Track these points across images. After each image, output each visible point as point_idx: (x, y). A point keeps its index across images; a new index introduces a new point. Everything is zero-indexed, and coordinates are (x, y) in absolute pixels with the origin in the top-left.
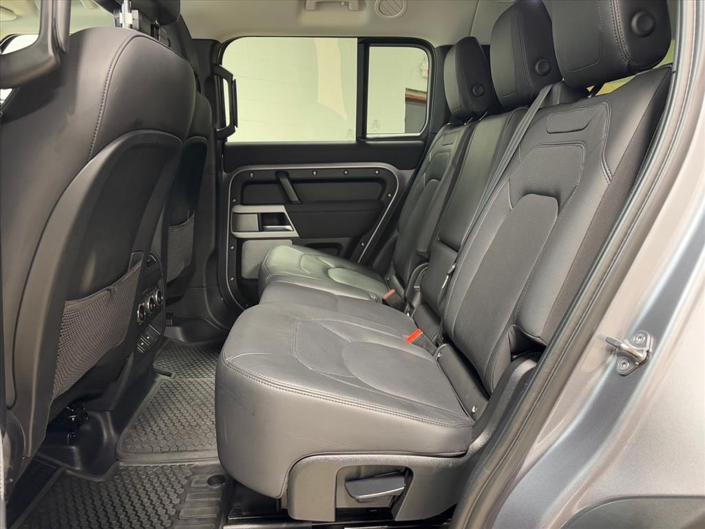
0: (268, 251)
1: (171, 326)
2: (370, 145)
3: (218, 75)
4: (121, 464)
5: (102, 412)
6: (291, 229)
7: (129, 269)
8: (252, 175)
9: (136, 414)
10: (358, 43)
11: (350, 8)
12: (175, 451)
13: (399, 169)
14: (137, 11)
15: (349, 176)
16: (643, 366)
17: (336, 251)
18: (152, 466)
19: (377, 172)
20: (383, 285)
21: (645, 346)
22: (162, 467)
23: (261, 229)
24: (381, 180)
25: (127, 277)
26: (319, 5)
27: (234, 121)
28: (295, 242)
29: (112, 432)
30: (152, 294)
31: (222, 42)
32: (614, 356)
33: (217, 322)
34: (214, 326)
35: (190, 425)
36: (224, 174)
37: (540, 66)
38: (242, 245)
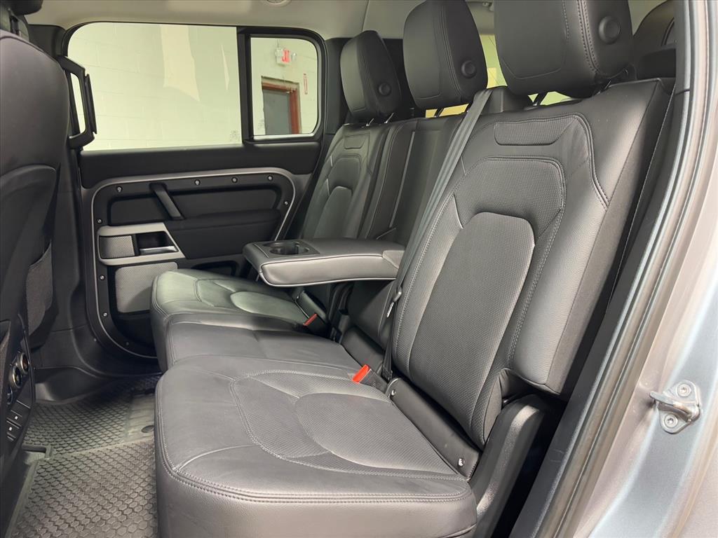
0: (153, 279)
2: (258, 148)
6: (175, 250)
8: (119, 189)
10: (238, 33)
13: (295, 174)
15: (239, 183)
16: (696, 422)
17: (229, 270)
19: (270, 178)
20: (293, 305)
21: (694, 399)
23: (138, 253)
24: (275, 187)
27: (91, 126)
28: (181, 265)
30: (16, 361)
31: (66, 29)
32: (654, 410)
33: (92, 368)
34: (89, 374)
35: (91, 522)
36: (83, 190)
37: (466, 67)
38: (115, 274)
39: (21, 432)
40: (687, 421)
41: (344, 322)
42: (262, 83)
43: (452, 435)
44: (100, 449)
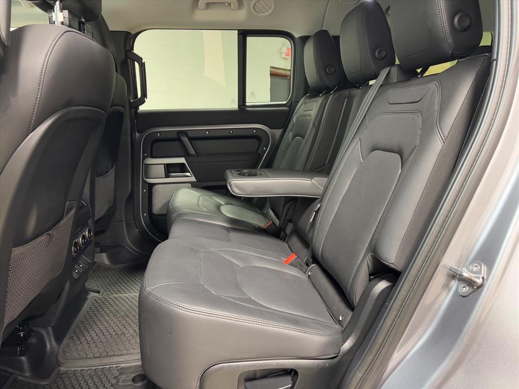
0: (173, 194)
1: (98, 253)
2: (248, 111)
3: (130, 59)
4: (62, 369)
5: (45, 327)
6: (190, 175)
7: (64, 215)
8: (159, 134)
9: (73, 327)
10: (238, 34)
11: (232, 8)
12: (105, 357)
13: (271, 129)
14: (67, 11)
15: (235, 134)
16: (480, 289)
18: (86, 369)
19: (255, 131)
20: (262, 217)
21: (481, 274)
22: (95, 370)
23: (167, 176)
24: (257, 137)
25: (63, 222)
26: (208, 5)
27: (144, 94)
28: (194, 185)
29: (54, 343)
30: (84, 232)
31: (133, 34)
32: (456, 281)
33: (134, 248)
34: (132, 251)
35: (116, 334)
36: (137, 134)
37: (379, 53)
38: (152, 188)
39: (84, 276)
40: (473, 288)
41: (289, 228)
42: (270, 71)
43: (339, 301)
44: (130, 294)
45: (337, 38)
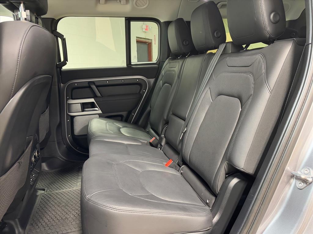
0: (89, 121)
2: (133, 68)
3: (55, 36)
5: (14, 219)
6: (98, 110)
7: (25, 149)
8: (76, 84)
9: (31, 216)
10: (125, 20)
11: (122, 3)
13: (148, 78)
15: (125, 82)
17: (120, 118)
19: (138, 80)
20: (146, 134)
23: (83, 111)
24: (139, 84)
26: (106, 2)
27: (66, 59)
28: (100, 116)
29: (20, 229)
30: (34, 153)
31: (57, 19)
33: (65, 158)
34: (63, 160)
36: (62, 85)
37: (216, 34)
38: (73, 119)
39: (35, 182)
43: (205, 190)
44: (66, 190)
45: (189, 23)
